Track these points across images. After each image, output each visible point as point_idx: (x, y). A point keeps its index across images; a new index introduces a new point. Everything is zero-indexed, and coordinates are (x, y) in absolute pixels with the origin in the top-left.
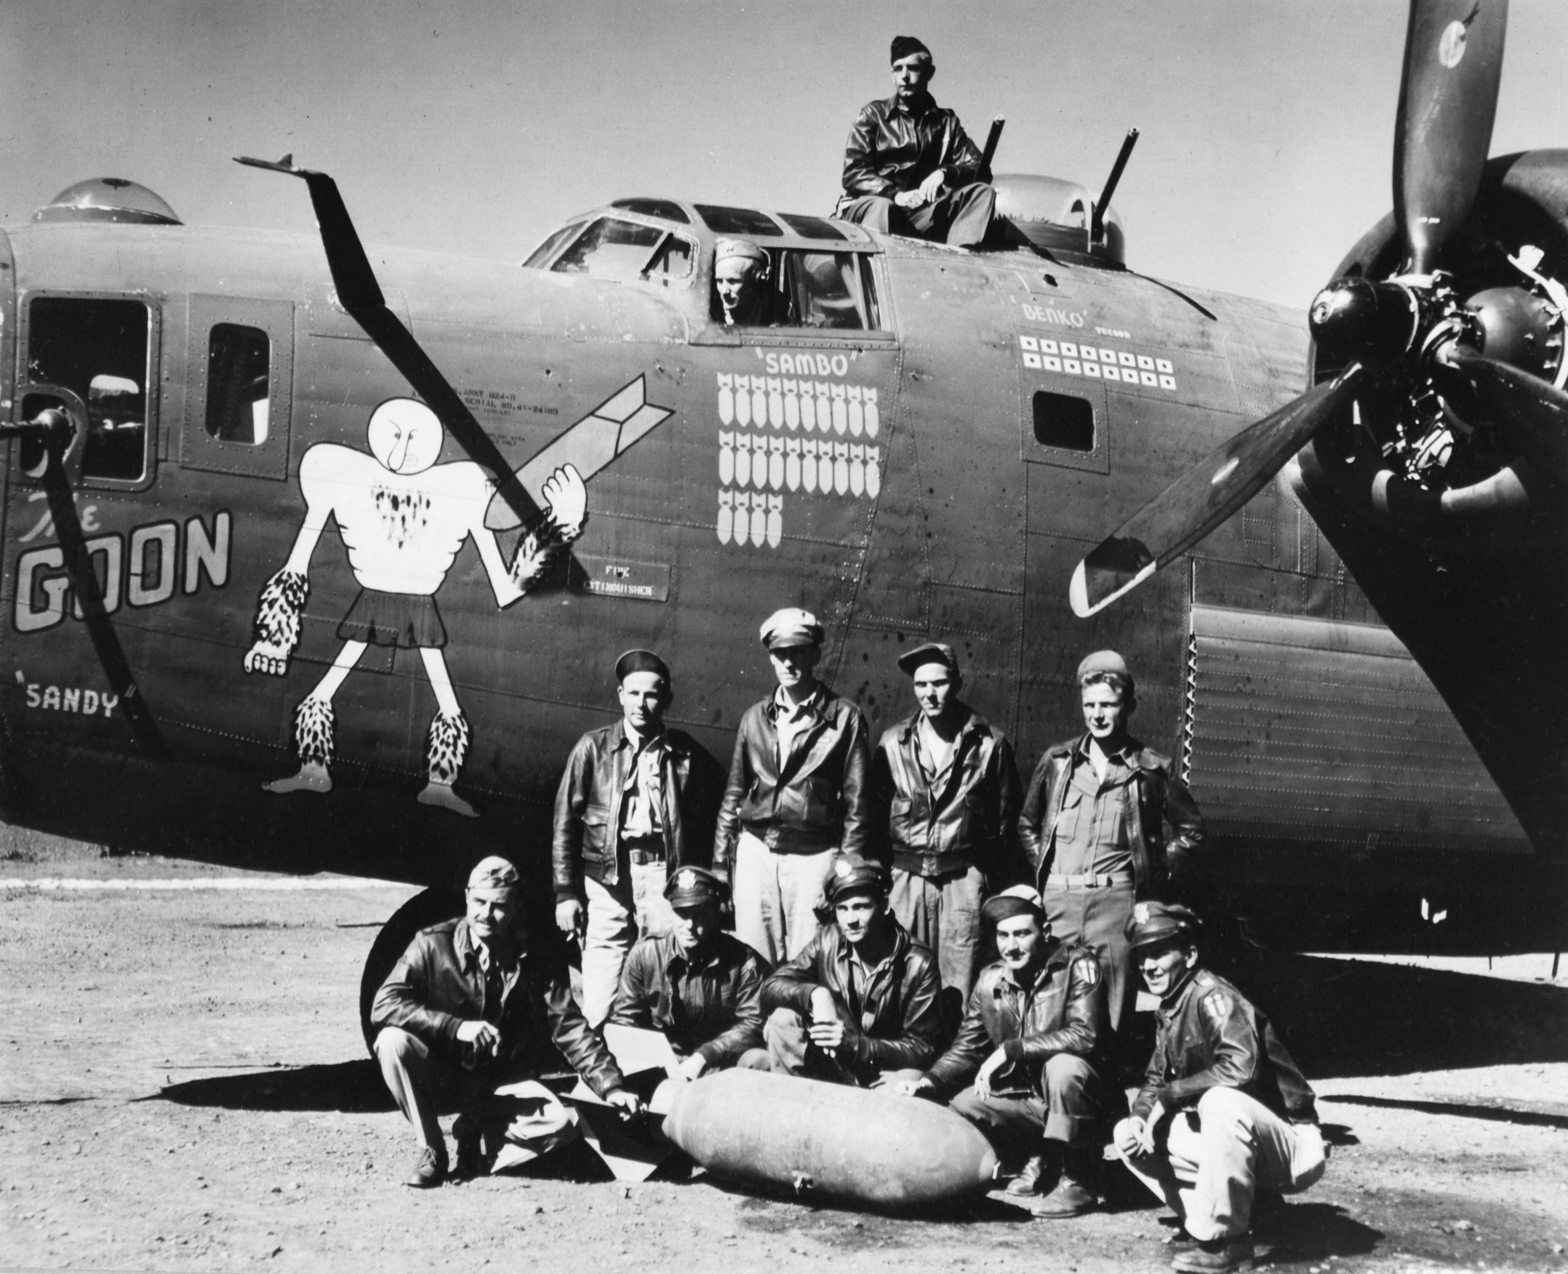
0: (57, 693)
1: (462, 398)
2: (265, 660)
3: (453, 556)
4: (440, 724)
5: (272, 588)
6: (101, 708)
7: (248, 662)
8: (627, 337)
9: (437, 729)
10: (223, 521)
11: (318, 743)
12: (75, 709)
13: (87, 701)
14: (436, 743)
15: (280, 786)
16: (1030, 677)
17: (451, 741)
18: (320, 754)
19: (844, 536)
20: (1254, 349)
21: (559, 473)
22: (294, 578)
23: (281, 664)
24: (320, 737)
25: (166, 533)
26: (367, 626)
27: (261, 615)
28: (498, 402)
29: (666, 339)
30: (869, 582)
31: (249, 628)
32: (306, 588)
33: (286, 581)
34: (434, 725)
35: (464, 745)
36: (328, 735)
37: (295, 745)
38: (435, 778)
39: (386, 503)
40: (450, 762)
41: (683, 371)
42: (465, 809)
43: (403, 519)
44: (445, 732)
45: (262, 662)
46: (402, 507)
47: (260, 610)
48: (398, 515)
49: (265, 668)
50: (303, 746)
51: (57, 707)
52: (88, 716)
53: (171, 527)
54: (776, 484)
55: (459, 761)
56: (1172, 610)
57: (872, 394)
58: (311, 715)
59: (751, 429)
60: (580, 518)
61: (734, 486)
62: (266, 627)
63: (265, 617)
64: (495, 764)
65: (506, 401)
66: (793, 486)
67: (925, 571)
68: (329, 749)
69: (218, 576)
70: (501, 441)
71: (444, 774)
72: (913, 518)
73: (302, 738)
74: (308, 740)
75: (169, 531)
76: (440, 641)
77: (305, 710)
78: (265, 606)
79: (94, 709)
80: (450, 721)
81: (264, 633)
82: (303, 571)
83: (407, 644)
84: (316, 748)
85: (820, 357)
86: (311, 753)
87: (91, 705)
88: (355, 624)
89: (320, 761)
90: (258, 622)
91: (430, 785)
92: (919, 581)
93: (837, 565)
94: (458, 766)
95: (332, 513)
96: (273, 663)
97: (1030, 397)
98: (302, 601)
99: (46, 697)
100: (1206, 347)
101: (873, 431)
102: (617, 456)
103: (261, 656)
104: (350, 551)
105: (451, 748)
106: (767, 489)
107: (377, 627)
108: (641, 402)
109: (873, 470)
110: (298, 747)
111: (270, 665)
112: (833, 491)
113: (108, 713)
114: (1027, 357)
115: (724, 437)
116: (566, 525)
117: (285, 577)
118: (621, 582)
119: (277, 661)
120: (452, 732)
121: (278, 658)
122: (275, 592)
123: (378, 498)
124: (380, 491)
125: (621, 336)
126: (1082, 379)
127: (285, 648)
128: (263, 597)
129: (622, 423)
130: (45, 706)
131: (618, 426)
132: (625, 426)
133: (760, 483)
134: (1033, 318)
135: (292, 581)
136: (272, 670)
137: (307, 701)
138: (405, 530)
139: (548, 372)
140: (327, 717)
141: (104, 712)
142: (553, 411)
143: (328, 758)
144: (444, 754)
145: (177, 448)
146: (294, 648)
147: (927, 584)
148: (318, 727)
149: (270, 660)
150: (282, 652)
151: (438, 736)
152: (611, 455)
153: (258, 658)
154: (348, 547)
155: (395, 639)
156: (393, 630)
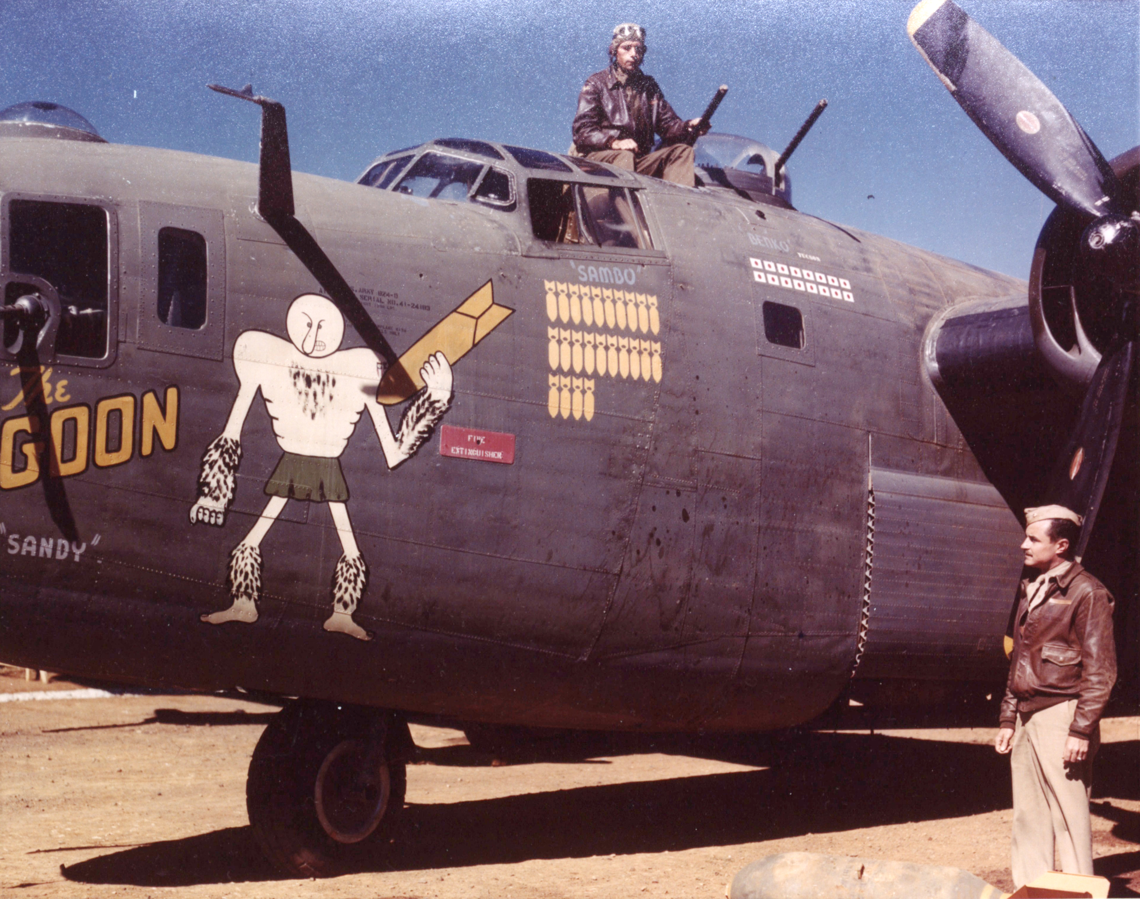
0: (34, 542)
1: (358, 295)
2: (207, 512)
3: (353, 426)
4: (344, 564)
5: (213, 452)
6: (71, 554)
7: (193, 514)
8: (477, 249)
9: (342, 568)
10: (172, 394)
11: (248, 581)
12: (49, 555)
13: (59, 548)
14: (341, 580)
15: (216, 618)
16: (766, 524)
17: (352, 578)
18: (250, 591)
19: (638, 412)
20: (898, 273)
21: (432, 358)
22: (230, 443)
23: (219, 515)
24: (250, 576)
25: (126, 404)
26: (288, 483)
27: (204, 475)
28: (385, 299)
29: (505, 252)
30: (656, 449)
31: (195, 486)
32: (239, 452)
33: (223, 446)
34: (339, 566)
35: (362, 581)
36: (256, 575)
37: (229, 583)
38: (338, 608)
39: (301, 382)
40: (351, 595)
41: (519, 278)
42: (360, 633)
43: (315, 395)
44: (347, 571)
45: (204, 514)
46: (314, 385)
47: (203, 470)
48: (311, 392)
49: (206, 519)
50: (236, 584)
51: (33, 554)
52: (60, 561)
53: (130, 399)
54: (590, 370)
55: (358, 594)
56: (857, 472)
57: (653, 300)
58: (243, 559)
59: (570, 325)
60: (448, 395)
61: (560, 371)
62: (208, 484)
63: (207, 476)
64: (386, 596)
65: (391, 298)
66: (602, 372)
67: (694, 440)
68: (257, 586)
69: (169, 442)
70: (388, 331)
71: (346, 606)
72: (685, 399)
73: (236, 578)
74: (240, 579)
75: (127, 403)
76: (344, 497)
77: (239, 554)
78: (207, 467)
79: (65, 555)
80: (352, 562)
81: (206, 490)
82: (237, 437)
83: (319, 500)
84: (247, 586)
85: (615, 269)
86: (242, 589)
87: (62, 551)
88: (278, 482)
89: (249, 596)
90: (202, 480)
91: (334, 614)
92: (690, 449)
93: (634, 435)
94: (357, 598)
95: (259, 389)
96: (214, 514)
97: (760, 305)
98: (236, 462)
99: (25, 545)
100: (868, 270)
101: (656, 329)
102: (475, 345)
103: (204, 509)
104: (274, 421)
105: (353, 584)
106: (583, 374)
107: (295, 485)
108: (490, 302)
109: (657, 360)
110: (232, 585)
111: (210, 516)
112: (630, 376)
113: (77, 559)
114: (756, 274)
115: (552, 332)
116: (438, 401)
117: (222, 443)
118: (479, 448)
119: (217, 513)
120: (353, 571)
121: (217, 510)
122: (215, 455)
123: (295, 378)
124: (296, 370)
125: (473, 248)
126: (793, 292)
127: (223, 502)
128: (206, 459)
129: (477, 319)
130: (24, 553)
131: (474, 321)
132: (480, 321)
133: (578, 369)
134: (756, 244)
135: (228, 446)
136: (213, 521)
137: (240, 547)
138: (317, 404)
139: (421, 275)
140: (256, 560)
141: (74, 558)
142: (427, 308)
143: (256, 594)
144: (346, 589)
145: (134, 333)
146: (230, 502)
147: (696, 451)
148: (249, 569)
149: (211, 512)
150: (220, 506)
151: (342, 575)
152: (470, 345)
153: (201, 510)
154: (272, 418)
155: (309, 495)
156: (307, 487)
